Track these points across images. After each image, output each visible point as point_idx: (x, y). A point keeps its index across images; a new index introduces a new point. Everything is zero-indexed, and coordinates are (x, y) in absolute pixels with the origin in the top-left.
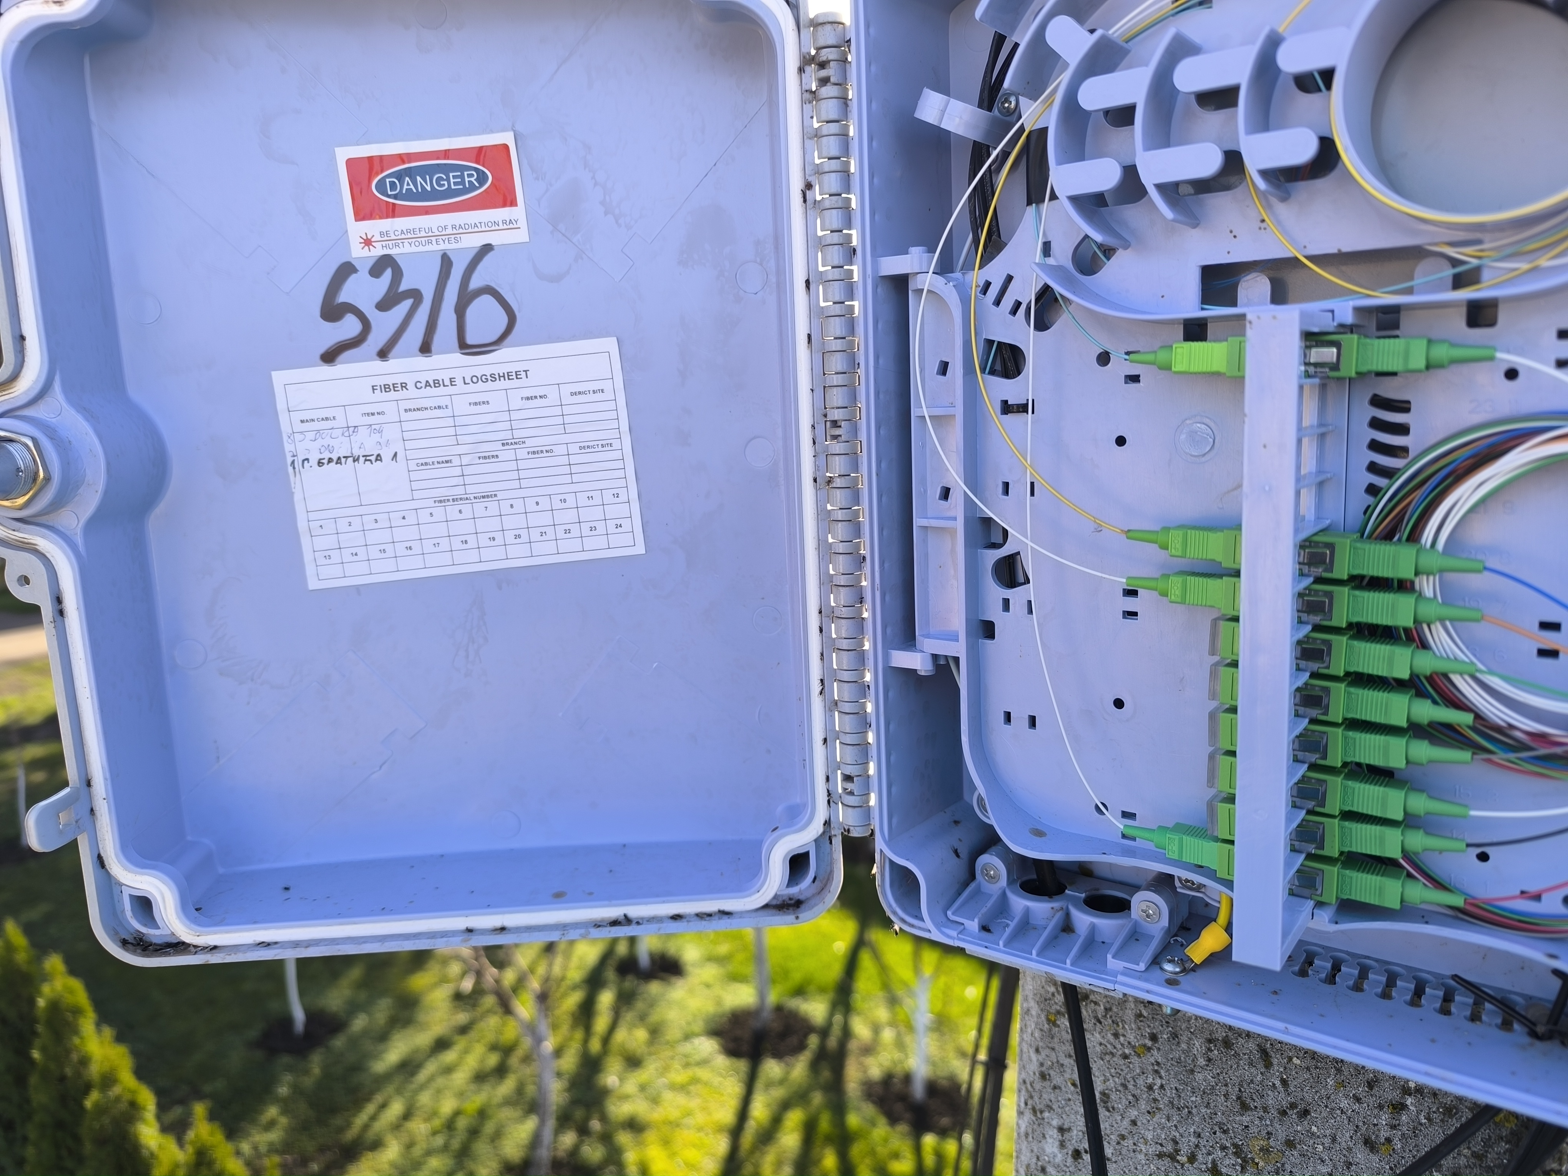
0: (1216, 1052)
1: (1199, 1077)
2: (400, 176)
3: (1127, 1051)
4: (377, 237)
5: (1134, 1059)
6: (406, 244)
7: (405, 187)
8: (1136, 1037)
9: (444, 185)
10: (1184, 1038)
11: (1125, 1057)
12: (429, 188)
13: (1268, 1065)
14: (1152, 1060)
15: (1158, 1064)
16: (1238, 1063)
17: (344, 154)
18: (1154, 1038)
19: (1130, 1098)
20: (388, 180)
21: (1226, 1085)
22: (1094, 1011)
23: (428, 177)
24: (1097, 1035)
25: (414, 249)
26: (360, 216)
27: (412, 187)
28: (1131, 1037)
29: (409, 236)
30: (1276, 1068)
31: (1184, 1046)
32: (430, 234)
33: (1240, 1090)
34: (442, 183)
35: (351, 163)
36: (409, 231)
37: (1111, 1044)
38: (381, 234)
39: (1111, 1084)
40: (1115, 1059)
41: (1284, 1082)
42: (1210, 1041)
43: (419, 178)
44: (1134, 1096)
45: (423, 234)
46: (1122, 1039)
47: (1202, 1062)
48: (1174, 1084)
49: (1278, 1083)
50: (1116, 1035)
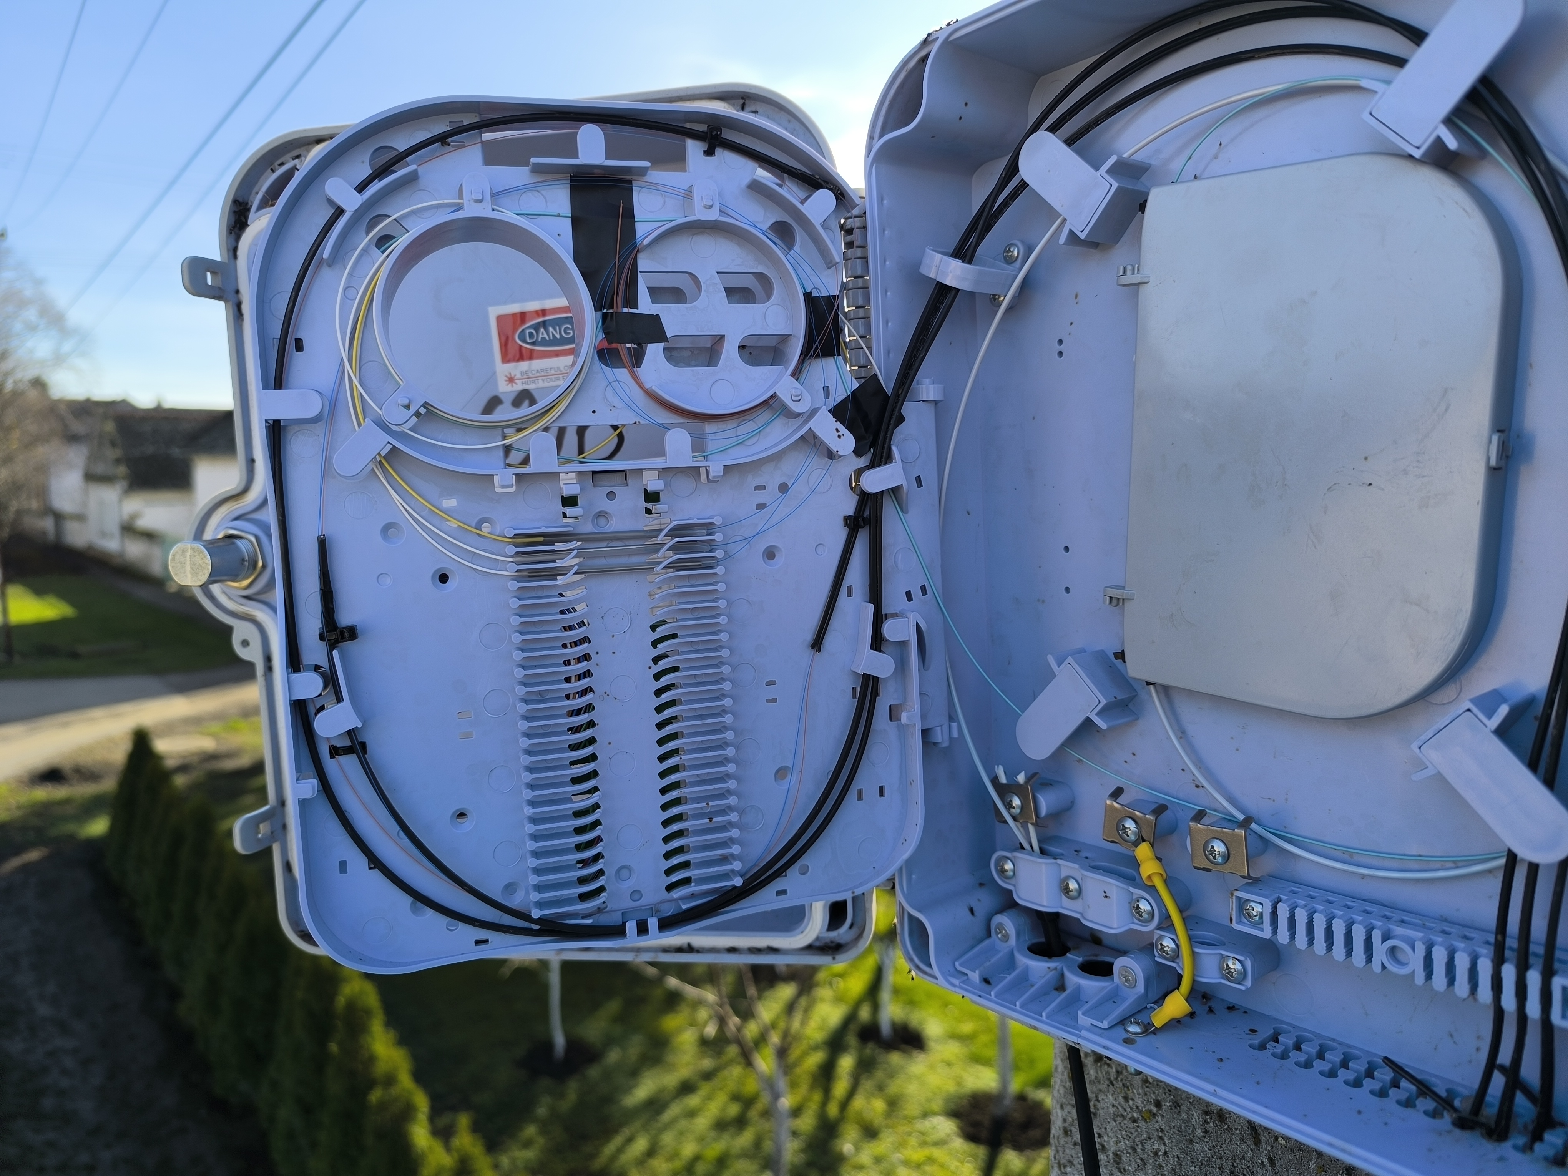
0: (1211, 1124)
1: (1197, 1147)
2: (536, 327)
3: (1135, 1115)
4: (518, 376)
5: (1142, 1124)
6: (540, 381)
7: (541, 336)
8: (1142, 1103)
9: (569, 333)
10: (1184, 1108)
11: (1135, 1121)
12: (558, 336)
13: (1257, 1142)
14: (1157, 1126)
15: (1162, 1131)
16: (1230, 1137)
17: (494, 312)
18: (1158, 1104)
19: (1139, 1161)
20: (527, 331)
21: (1221, 1158)
22: (1107, 1073)
23: (558, 328)
24: (1110, 1097)
25: (546, 384)
26: (505, 359)
27: (545, 336)
28: (1139, 1102)
29: (543, 374)
30: (1264, 1146)
31: (1184, 1115)
32: (559, 372)
33: (1233, 1165)
34: (568, 332)
35: (500, 319)
36: (542, 370)
37: (1122, 1107)
38: (522, 373)
39: (1122, 1145)
40: (1125, 1122)
41: (1271, 1161)
42: (1206, 1113)
43: (551, 329)
44: (1142, 1160)
45: (553, 372)
46: (1131, 1102)
47: (1199, 1132)
48: (1176, 1152)
49: (1266, 1161)
50: (1126, 1099)
